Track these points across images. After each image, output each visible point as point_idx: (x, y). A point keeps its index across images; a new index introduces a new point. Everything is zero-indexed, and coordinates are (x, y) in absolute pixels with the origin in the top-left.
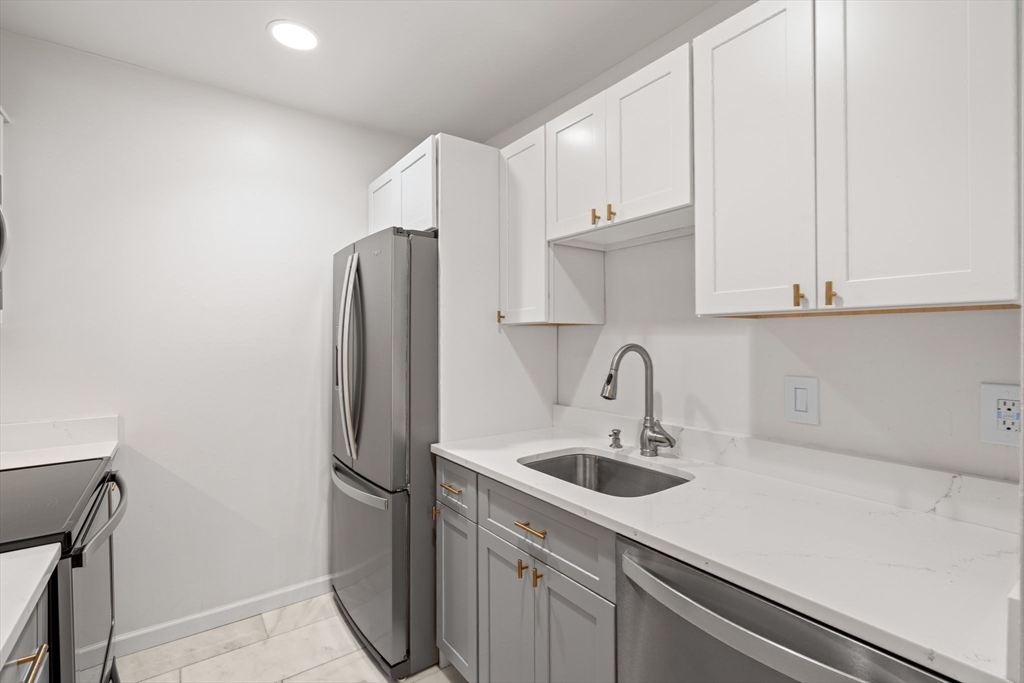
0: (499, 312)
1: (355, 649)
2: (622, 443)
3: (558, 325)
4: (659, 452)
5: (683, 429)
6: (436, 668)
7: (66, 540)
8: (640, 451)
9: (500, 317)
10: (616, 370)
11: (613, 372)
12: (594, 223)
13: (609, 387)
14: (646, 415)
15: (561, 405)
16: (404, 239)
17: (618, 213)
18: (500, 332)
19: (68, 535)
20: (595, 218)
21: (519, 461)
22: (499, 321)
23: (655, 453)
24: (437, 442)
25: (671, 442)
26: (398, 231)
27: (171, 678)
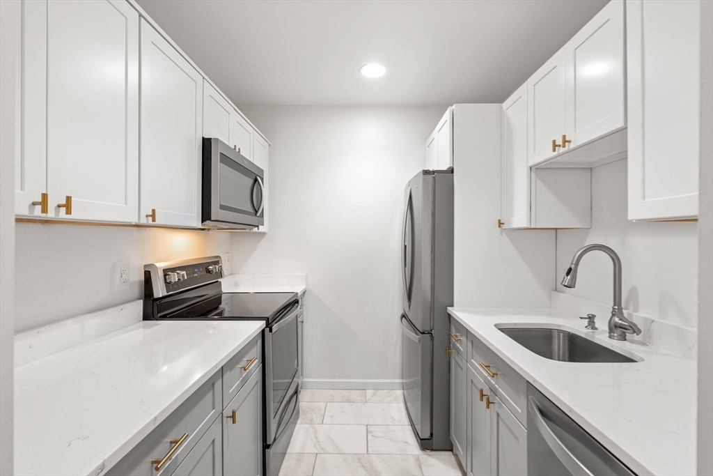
0: (499, 220)
1: (407, 424)
2: (596, 326)
3: (556, 229)
4: (627, 337)
5: (653, 321)
6: (450, 453)
7: (267, 319)
8: (608, 335)
9: (500, 224)
10: (577, 264)
11: (573, 267)
12: (554, 150)
13: (569, 277)
14: (615, 305)
15: (559, 291)
16: (430, 177)
17: (572, 140)
18: (502, 234)
19: (268, 318)
20: (555, 146)
21: (496, 325)
22: (500, 227)
23: (623, 338)
24: (453, 306)
25: (636, 330)
26: (426, 172)
27: (322, 405)
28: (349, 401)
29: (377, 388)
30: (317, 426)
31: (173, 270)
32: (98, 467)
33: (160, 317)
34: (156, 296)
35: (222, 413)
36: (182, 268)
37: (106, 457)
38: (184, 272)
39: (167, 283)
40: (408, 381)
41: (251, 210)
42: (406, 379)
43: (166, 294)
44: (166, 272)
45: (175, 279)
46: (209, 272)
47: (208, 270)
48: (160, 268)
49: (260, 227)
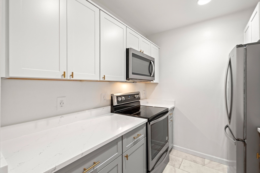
7: (148, 119)
16: (242, 49)
26: (239, 46)
27: (181, 159)
28: (195, 162)
29: (211, 160)
30: (176, 168)
31: (120, 96)
32: (52, 168)
33: (115, 112)
34: (114, 105)
35: (122, 154)
36: (123, 96)
37: (57, 165)
38: (124, 97)
39: (118, 101)
40: (230, 161)
41: (149, 74)
42: (229, 160)
43: (117, 104)
44: (117, 97)
45: (120, 100)
46: (135, 97)
47: (134, 97)
48: (115, 96)
49: (154, 81)
